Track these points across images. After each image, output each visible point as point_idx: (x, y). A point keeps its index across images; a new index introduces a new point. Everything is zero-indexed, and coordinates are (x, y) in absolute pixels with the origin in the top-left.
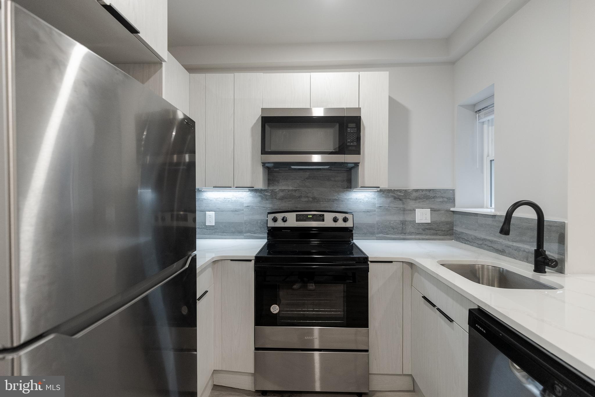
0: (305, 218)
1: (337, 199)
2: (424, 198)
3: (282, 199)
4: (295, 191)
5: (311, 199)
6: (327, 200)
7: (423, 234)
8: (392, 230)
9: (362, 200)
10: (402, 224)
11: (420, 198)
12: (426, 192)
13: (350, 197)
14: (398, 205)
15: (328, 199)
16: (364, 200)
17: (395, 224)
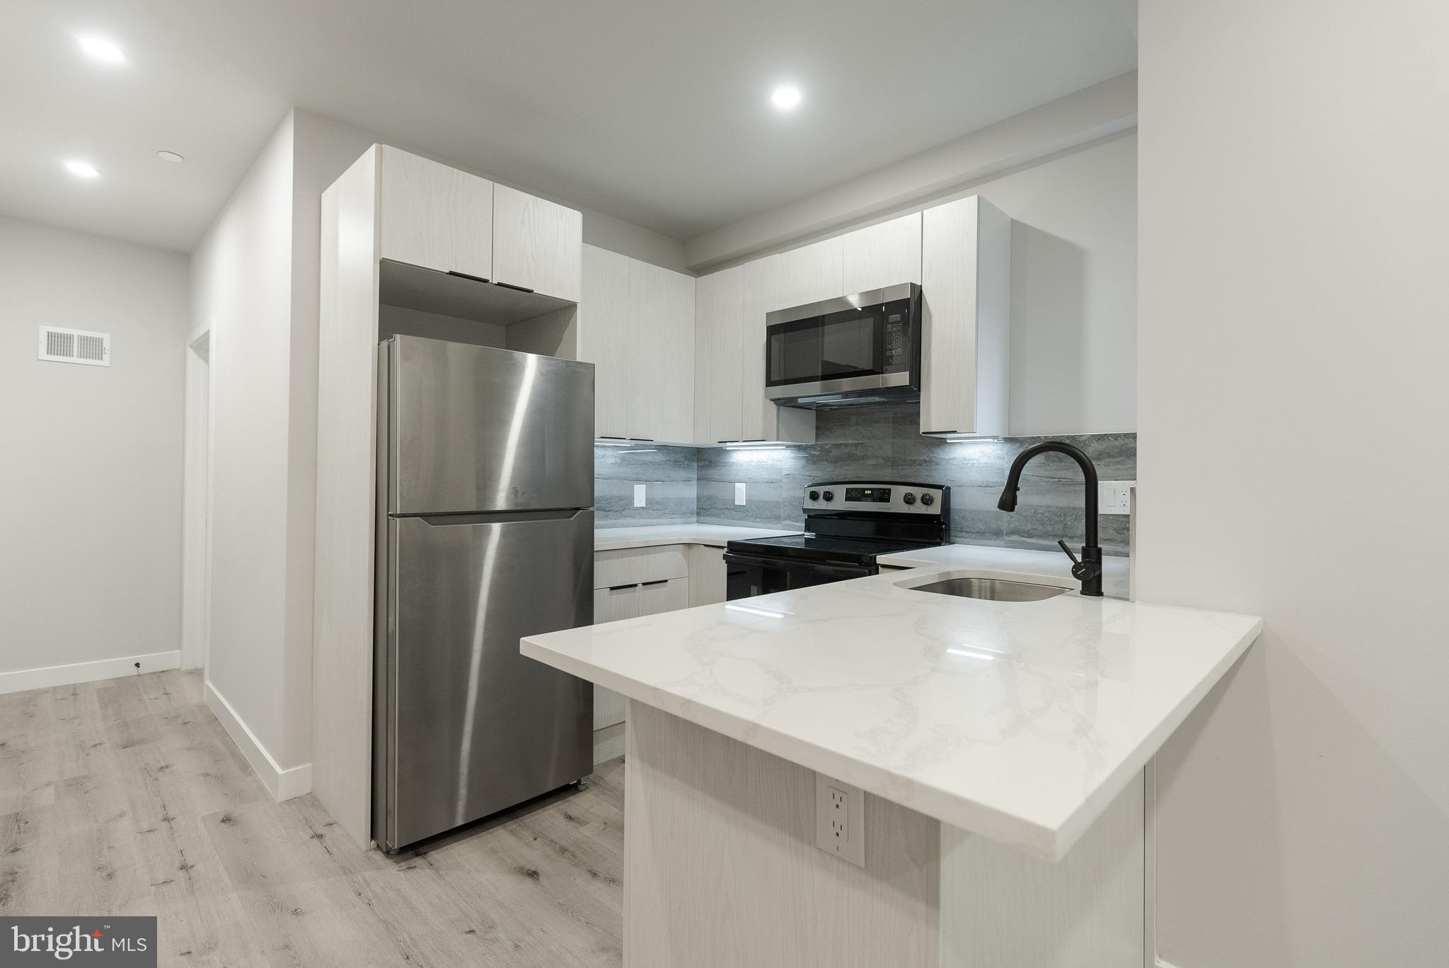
0: (859, 495)
1: (928, 459)
2: (1121, 455)
3: (836, 461)
4: (855, 446)
5: (881, 461)
6: (909, 463)
7: (1116, 540)
8: (1041, 528)
9: (975, 461)
10: (1065, 515)
11: (1109, 456)
12: (1127, 441)
13: (952, 457)
14: (1056, 472)
15: (910, 460)
16: (979, 461)
17: (1047, 514)
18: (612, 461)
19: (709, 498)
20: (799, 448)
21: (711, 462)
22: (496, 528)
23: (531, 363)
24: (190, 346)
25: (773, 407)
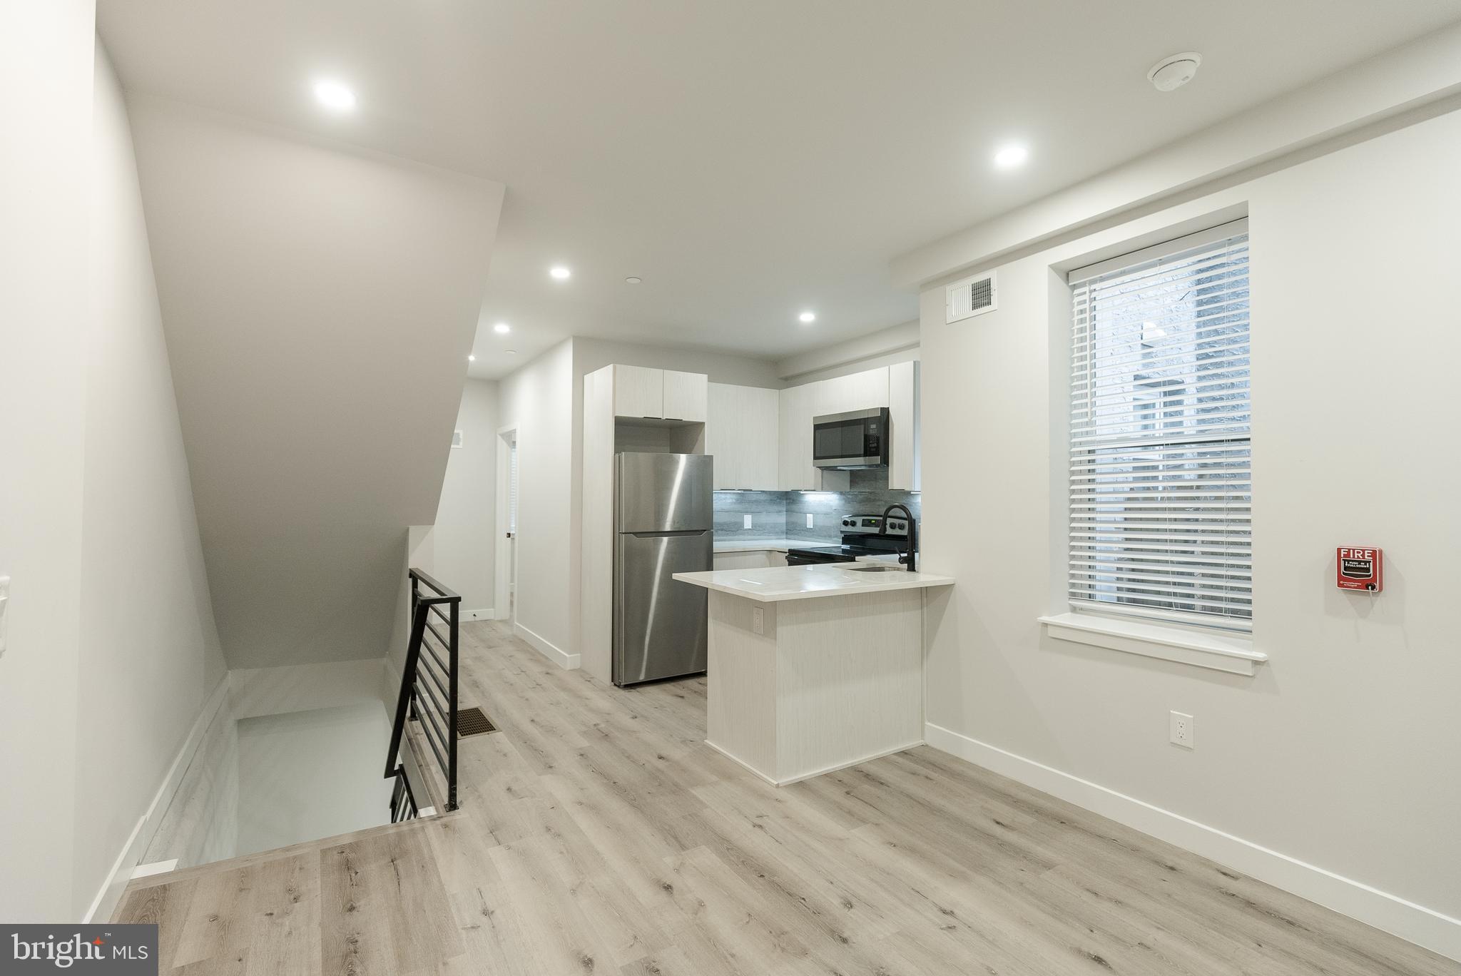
0: (869, 523)
3: (859, 502)
18: (730, 501)
19: (793, 523)
20: (841, 493)
21: (793, 500)
22: (665, 539)
23: (683, 459)
24: (500, 435)
25: (819, 471)
